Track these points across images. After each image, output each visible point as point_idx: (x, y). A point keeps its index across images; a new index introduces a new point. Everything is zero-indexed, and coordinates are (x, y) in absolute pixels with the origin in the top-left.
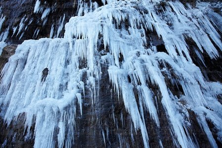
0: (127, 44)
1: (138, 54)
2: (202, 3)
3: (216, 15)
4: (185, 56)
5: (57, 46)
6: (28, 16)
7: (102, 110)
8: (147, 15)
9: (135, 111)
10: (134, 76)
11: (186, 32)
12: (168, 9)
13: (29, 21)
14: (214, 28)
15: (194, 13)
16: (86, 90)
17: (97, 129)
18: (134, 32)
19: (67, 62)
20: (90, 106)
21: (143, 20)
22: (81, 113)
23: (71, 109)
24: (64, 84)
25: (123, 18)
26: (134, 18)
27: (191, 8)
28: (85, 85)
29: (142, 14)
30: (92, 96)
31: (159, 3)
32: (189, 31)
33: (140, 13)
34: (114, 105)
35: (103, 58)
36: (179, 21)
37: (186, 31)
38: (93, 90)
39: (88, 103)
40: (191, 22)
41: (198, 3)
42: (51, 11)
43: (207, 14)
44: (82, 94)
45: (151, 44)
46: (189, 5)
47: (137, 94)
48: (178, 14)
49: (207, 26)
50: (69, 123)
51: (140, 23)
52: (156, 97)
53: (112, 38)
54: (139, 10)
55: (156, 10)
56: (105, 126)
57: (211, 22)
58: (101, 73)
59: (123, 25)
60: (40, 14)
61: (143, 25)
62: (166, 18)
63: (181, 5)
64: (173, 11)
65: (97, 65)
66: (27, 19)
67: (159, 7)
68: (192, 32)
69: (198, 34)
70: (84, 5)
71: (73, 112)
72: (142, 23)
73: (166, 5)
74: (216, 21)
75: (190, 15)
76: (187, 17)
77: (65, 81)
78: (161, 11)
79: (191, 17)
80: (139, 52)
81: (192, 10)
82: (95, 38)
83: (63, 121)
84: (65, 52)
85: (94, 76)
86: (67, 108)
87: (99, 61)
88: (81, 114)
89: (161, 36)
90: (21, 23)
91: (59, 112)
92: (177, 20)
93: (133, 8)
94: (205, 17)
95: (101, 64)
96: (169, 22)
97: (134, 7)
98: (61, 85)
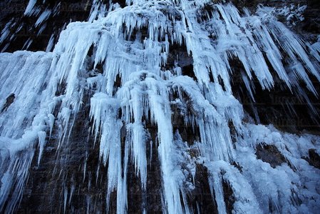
0: (134, 62)
1: (144, 77)
2: (266, 8)
3: (279, 25)
4: (222, 83)
5: (36, 63)
6: (17, 19)
7: (70, 157)
8: (178, 22)
9: (115, 162)
10: (127, 108)
11: (231, 48)
12: (215, 15)
13: (17, 26)
14: (274, 44)
15: (250, 21)
16: (55, 127)
17: (58, 187)
18: (150, 45)
19: (44, 86)
20: (54, 151)
21: (170, 29)
22: (39, 160)
23: (27, 155)
24: (30, 118)
25: (139, 25)
26: (156, 25)
27: (248, 15)
28: (56, 119)
29: (171, 20)
30: (60, 136)
31: (203, 5)
32: (236, 47)
33: (169, 19)
34: (89, 152)
35: (90, 81)
36: (227, 32)
37: (232, 46)
38: (63, 127)
39: (53, 146)
40: (243, 35)
41: (260, 9)
42: (52, 14)
43: (267, 23)
44: (48, 133)
45: (176, 64)
46: (246, 11)
47: (124, 136)
48: (227, 23)
49: (264, 42)
50: (19, 174)
51: (165, 34)
52: (151, 143)
53: (110, 53)
54: (169, 14)
55: (198, 16)
56: (70, 183)
57: (271, 35)
58: (81, 102)
59: (138, 35)
60: (35, 18)
61: (169, 37)
62: (210, 27)
63: (234, 10)
64: (221, 18)
65: (79, 91)
66: (14, 24)
67: (203, 12)
68: (240, 48)
69: (249, 53)
70: (101, 7)
71: (28, 159)
72: (168, 33)
73: (213, 9)
74: (279, 34)
75: (243, 24)
76: (239, 26)
77: (32, 113)
78: (205, 18)
79: (245, 28)
80: (145, 74)
81: (249, 17)
82: (84, 51)
83: (10, 173)
84: (43, 72)
85: (71, 107)
86: (20, 153)
87: (82, 86)
88: (39, 163)
89: (191, 52)
90: (4, 29)
91: (8, 159)
92: (224, 31)
93: (158, 12)
94: (265, 27)
95: (85, 90)
96: (213, 34)
97: (161, 10)
98: (26, 119)
